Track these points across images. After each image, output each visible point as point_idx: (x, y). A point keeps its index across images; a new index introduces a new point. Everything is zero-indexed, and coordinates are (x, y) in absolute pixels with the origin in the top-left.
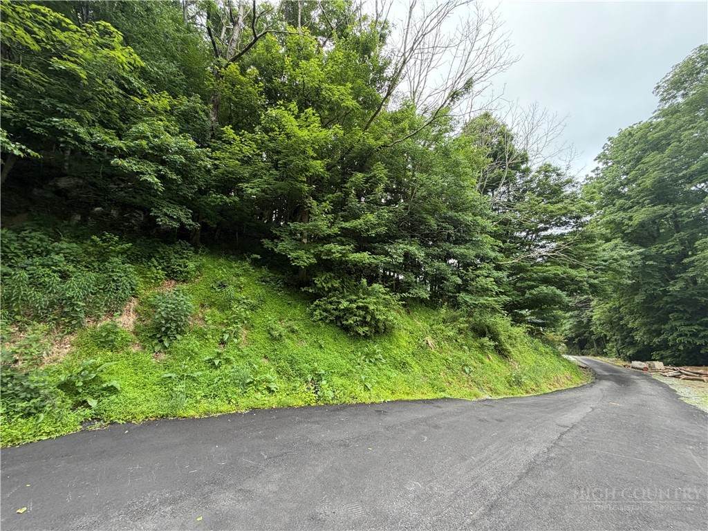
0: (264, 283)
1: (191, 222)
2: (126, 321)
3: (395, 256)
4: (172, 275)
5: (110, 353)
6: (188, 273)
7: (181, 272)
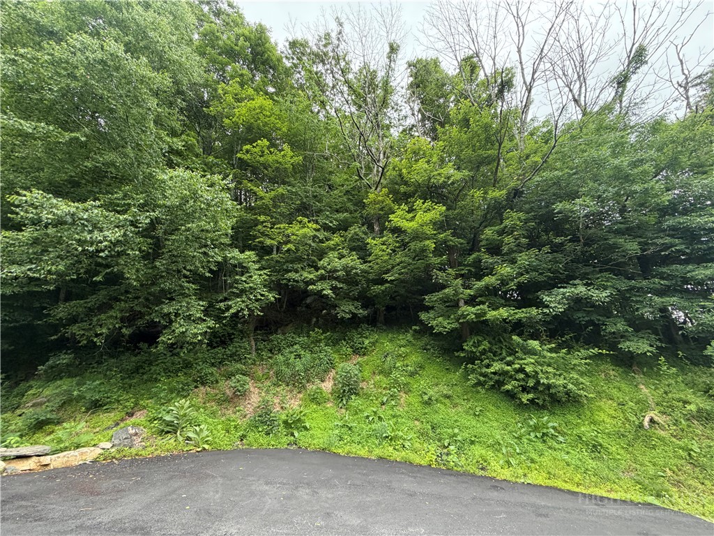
0: (425, 351)
1: (361, 311)
2: (327, 386)
3: (553, 305)
4: (357, 351)
5: (315, 406)
6: (366, 348)
7: (362, 348)
